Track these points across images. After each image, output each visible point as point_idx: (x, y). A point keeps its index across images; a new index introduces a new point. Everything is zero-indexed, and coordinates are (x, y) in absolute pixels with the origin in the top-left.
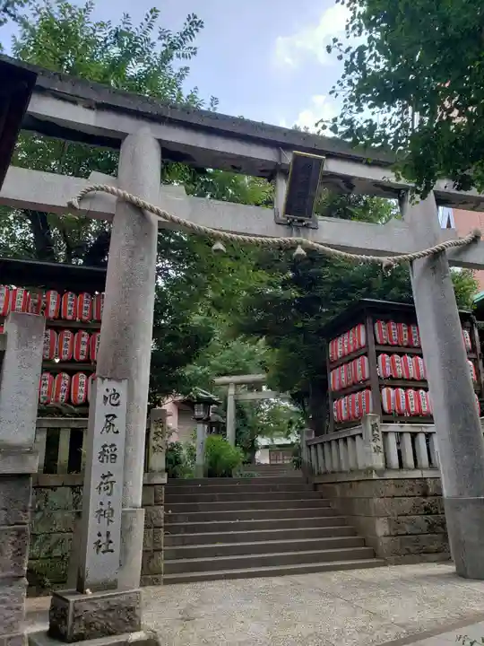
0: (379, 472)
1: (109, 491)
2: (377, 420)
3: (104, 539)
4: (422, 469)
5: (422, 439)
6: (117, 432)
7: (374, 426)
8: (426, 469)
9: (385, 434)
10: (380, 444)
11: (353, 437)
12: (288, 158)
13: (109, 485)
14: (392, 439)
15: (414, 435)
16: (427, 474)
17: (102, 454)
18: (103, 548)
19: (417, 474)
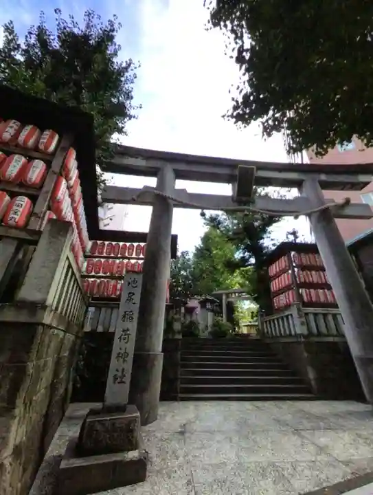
0: (305, 337)
1: (126, 341)
2: (301, 306)
3: (119, 374)
4: (333, 336)
5: (330, 318)
6: (134, 303)
7: (299, 310)
8: (336, 336)
9: (307, 314)
10: (303, 320)
11: (287, 317)
12: (237, 172)
13: (126, 336)
14: (311, 317)
15: (325, 315)
16: (336, 339)
17: (124, 317)
18: (119, 380)
19: (331, 339)
